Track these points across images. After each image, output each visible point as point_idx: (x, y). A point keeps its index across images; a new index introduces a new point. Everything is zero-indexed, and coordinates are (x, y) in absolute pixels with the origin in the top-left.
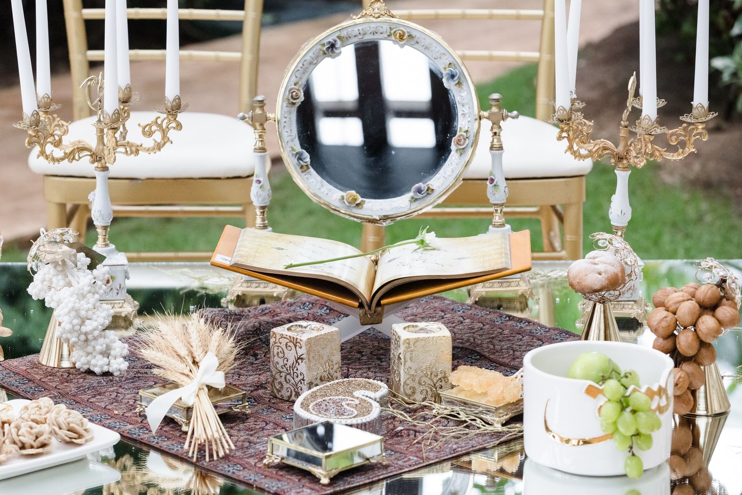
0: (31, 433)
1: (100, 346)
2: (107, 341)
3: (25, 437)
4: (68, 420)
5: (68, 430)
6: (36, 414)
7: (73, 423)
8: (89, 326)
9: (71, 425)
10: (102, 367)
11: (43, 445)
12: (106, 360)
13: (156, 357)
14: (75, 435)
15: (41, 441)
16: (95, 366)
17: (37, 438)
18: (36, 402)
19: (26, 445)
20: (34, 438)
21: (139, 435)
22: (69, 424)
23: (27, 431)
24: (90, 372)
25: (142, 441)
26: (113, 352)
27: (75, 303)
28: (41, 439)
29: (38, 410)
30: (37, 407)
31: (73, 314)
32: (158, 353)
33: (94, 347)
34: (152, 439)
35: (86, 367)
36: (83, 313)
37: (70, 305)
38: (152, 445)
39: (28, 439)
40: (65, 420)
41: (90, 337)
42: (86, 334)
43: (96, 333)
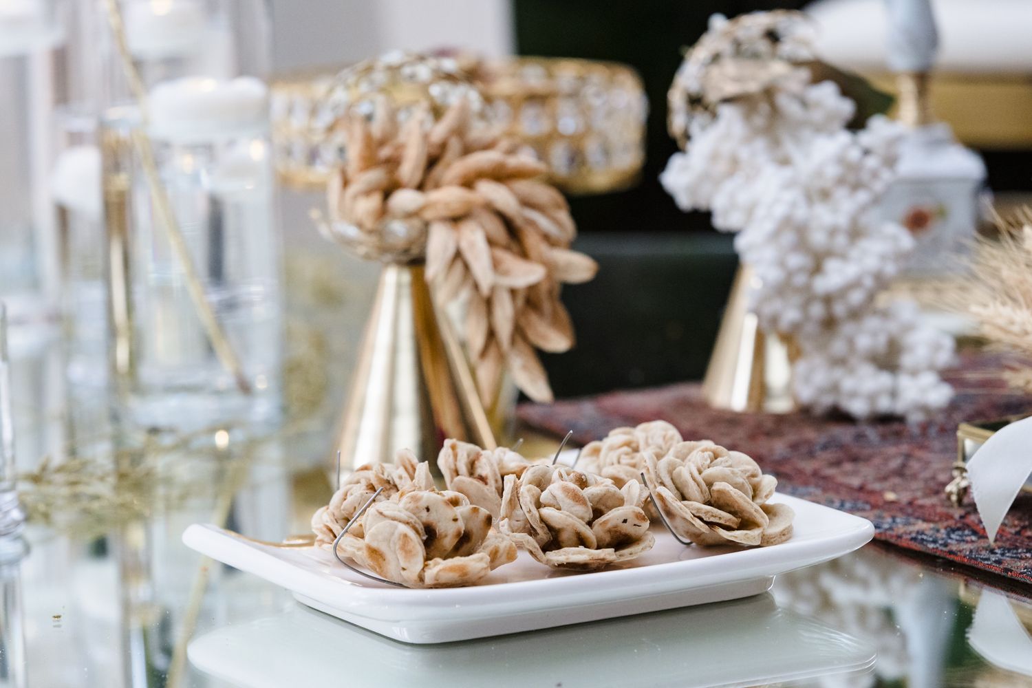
0: (577, 499)
1: (868, 336)
2: (892, 327)
3: (559, 509)
4: (707, 472)
5: (708, 503)
6: (619, 462)
7: (724, 479)
8: (835, 276)
9: (718, 486)
10: (872, 398)
11: (622, 541)
12: (884, 379)
13: (1012, 323)
14: (725, 517)
15: (609, 525)
16: (853, 395)
17: (598, 513)
18: (625, 433)
19: (565, 536)
20: (589, 515)
21: (946, 545)
22: (710, 485)
23: (566, 490)
24: (838, 416)
25: (952, 557)
26: (907, 360)
27: (794, 205)
28: (613, 516)
29: (627, 454)
30: (628, 444)
31: (788, 238)
32: (1018, 312)
33: (851, 342)
34: (985, 554)
35: (827, 401)
36: (818, 238)
37: (780, 211)
38: (980, 566)
39: (567, 516)
40: (700, 472)
41: (839, 309)
42: (828, 300)
43: (856, 297)
